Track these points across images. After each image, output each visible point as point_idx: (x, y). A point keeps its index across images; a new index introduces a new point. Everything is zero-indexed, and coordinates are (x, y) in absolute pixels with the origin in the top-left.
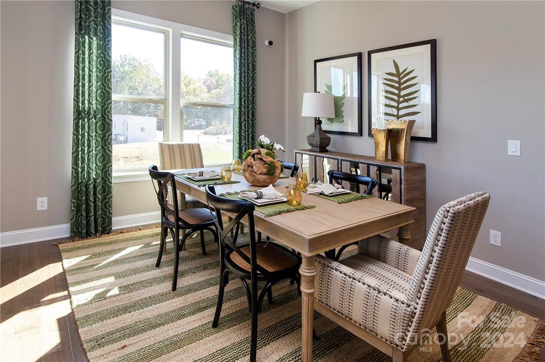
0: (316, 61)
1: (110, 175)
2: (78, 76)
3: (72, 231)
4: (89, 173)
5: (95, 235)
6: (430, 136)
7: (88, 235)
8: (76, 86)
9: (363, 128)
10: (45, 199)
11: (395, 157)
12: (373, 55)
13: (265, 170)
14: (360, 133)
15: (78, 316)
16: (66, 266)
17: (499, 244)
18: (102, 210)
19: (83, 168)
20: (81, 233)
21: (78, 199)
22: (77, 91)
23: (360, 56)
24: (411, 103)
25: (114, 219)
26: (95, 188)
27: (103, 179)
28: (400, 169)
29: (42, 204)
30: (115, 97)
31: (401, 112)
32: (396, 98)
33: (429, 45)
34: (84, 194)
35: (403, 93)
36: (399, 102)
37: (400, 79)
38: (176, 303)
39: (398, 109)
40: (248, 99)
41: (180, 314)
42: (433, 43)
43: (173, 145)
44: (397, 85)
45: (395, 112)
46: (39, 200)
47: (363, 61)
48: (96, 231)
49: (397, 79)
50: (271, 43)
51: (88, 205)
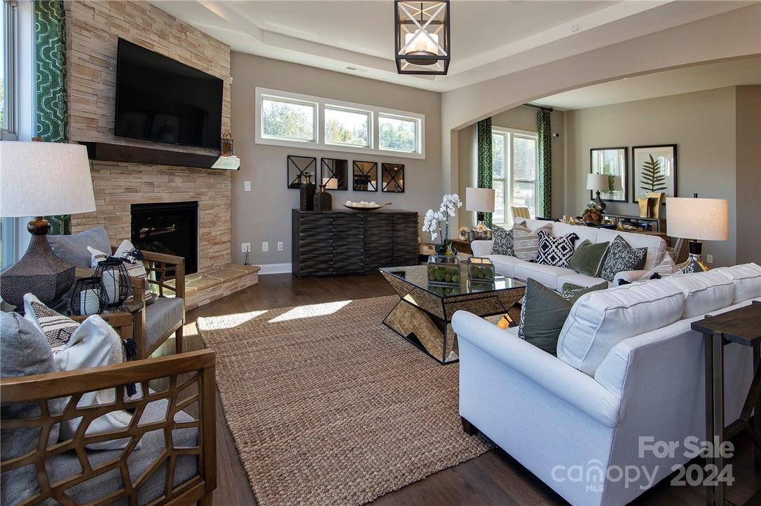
0: (592, 150)
9: (630, 196)
11: (652, 214)
12: (635, 150)
14: (627, 200)
17: (712, 262)
23: (626, 149)
24: (661, 182)
28: (657, 221)
31: (655, 188)
32: (652, 178)
33: (672, 148)
35: (656, 175)
36: (653, 181)
37: (654, 167)
39: (653, 186)
42: (675, 146)
44: (652, 170)
45: (651, 187)
47: (628, 153)
49: (652, 166)
50: (557, 135)
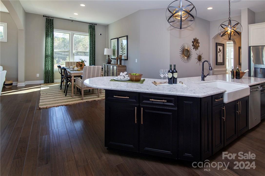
0: (111, 39)
1: (54, 69)
2: (46, 46)
3: (44, 81)
4: (48, 68)
5: (50, 83)
6: (126, 59)
7: (48, 83)
8: (46, 48)
10: (39, 74)
13: (80, 66)
15: (41, 91)
16: (41, 89)
18: (52, 77)
19: (47, 67)
20: (46, 82)
21: (46, 74)
22: (46, 49)
23: (118, 38)
25: (54, 80)
26: (50, 72)
27: (52, 70)
29: (38, 75)
30: (55, 50)
31: (123, 53)
32: (122, 49)
34: (47, 73)
36: (123, 51)
38: (61, 91)
40: (93, 50)
41: (61, 92)
42: (127, 36)
43: (72, 62)
44: (122, 46)
46: (37, 74)
48: (50, 82)
50: (101, 34)
51: (48, 76)
